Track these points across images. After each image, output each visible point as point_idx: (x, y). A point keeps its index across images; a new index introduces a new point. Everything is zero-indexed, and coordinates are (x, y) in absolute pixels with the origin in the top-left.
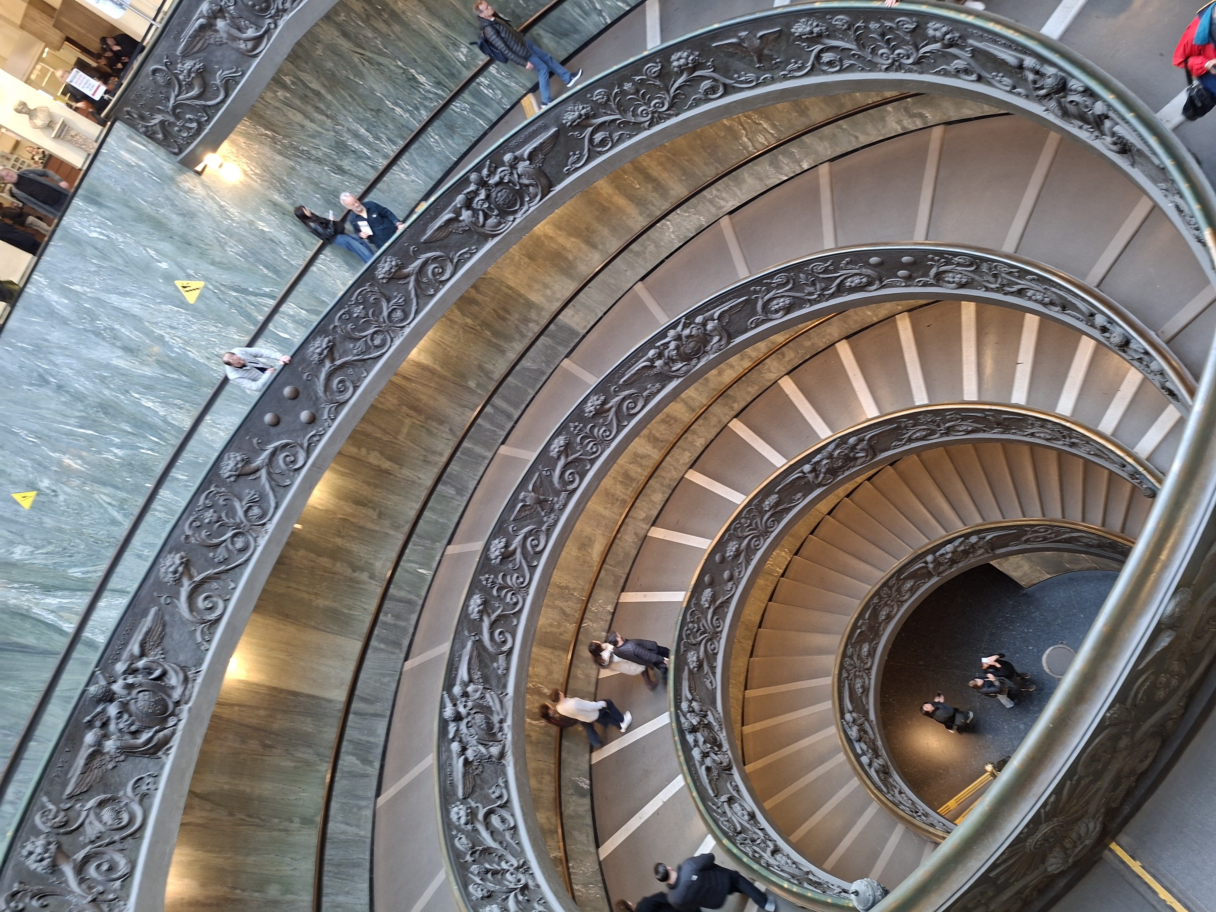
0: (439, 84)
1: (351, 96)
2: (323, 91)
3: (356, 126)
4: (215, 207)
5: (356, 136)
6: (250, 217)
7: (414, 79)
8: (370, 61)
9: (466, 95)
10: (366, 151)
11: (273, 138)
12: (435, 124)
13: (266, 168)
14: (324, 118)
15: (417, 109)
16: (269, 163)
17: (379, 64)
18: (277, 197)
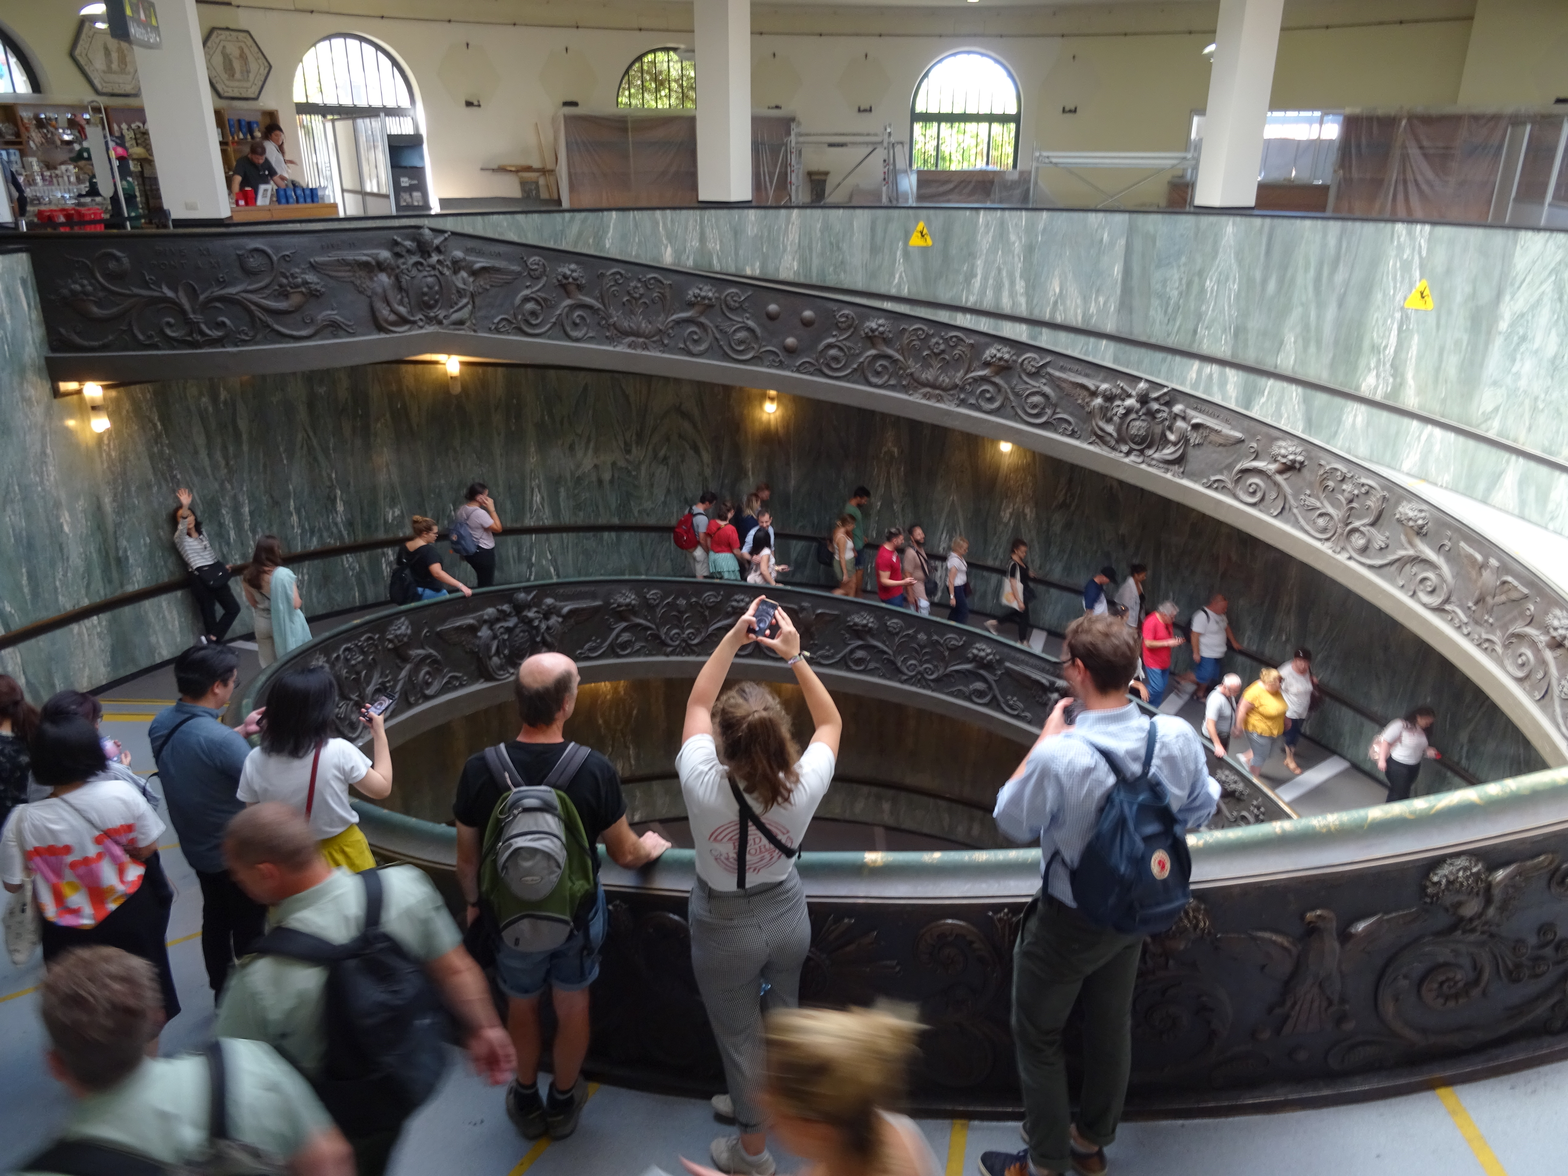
0: (350, 524)
1: (265, 466)
2: (245, 437)
3: (244, 499)
4: (37, 448)
5: (236, 510)
6: (63, 496)
7: (333, 501)
8: (310, 450)
9: (364, 556)
10: (232, 534)
11: (158, 436)
12: (316, 562)
13: (124, 459)
14: (223, 463)
15: (312, 533)
16: (132, 457)
17: (315, 459)
18: (107, 500)
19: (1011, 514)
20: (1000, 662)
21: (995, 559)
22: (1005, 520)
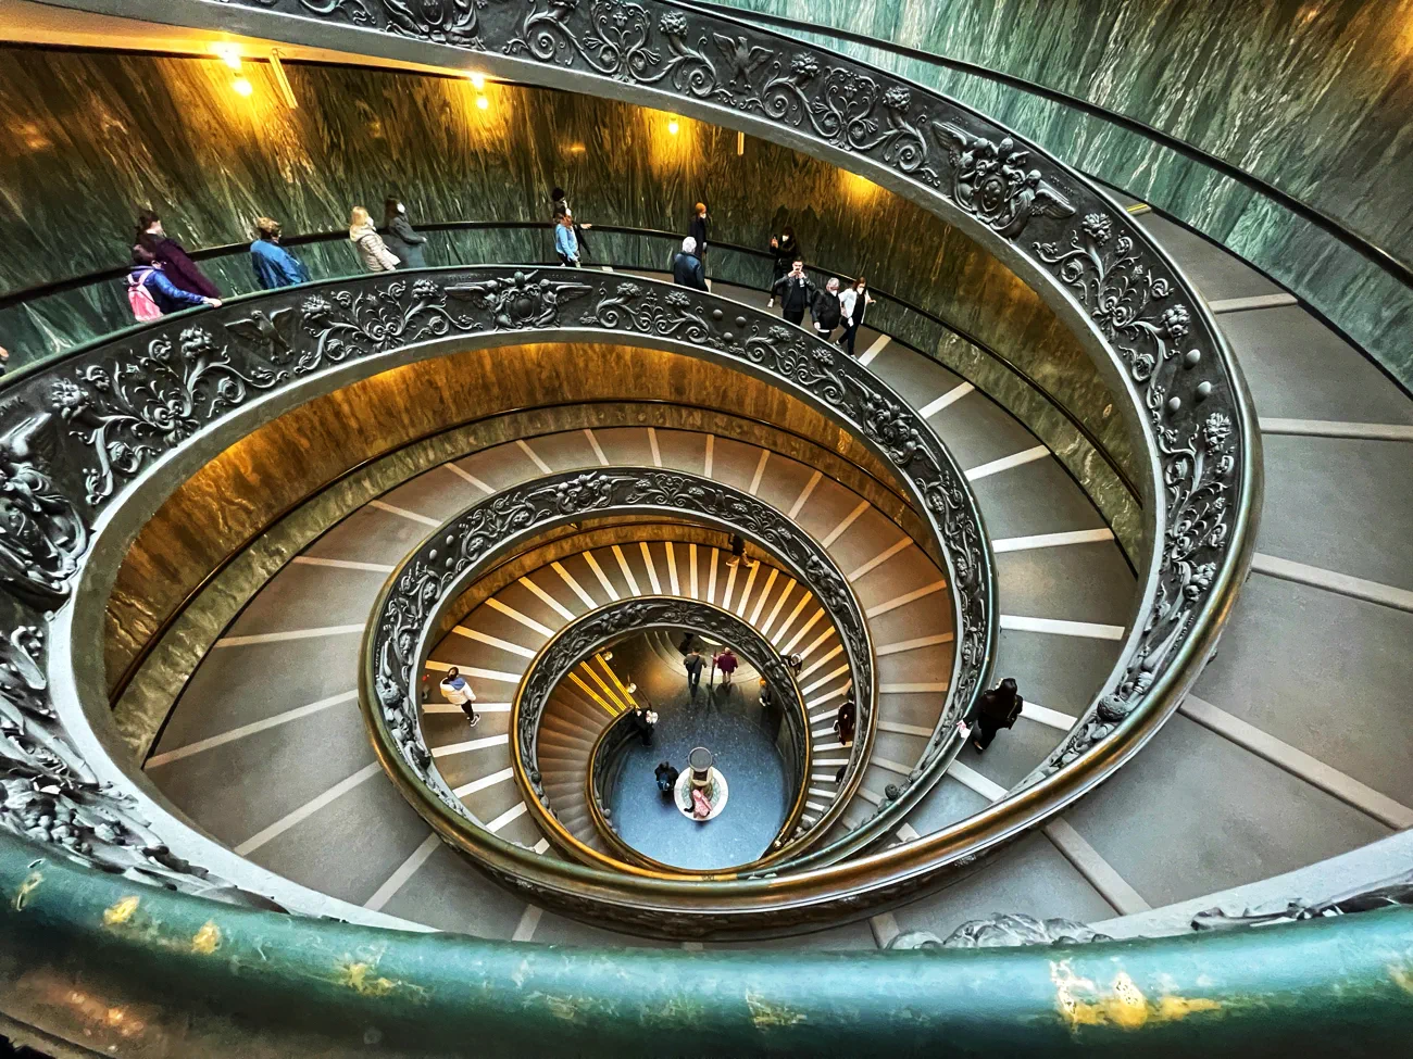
19: (292, 171)
20: (440, 290)
21: (305, 228)
22: (290, 181)
